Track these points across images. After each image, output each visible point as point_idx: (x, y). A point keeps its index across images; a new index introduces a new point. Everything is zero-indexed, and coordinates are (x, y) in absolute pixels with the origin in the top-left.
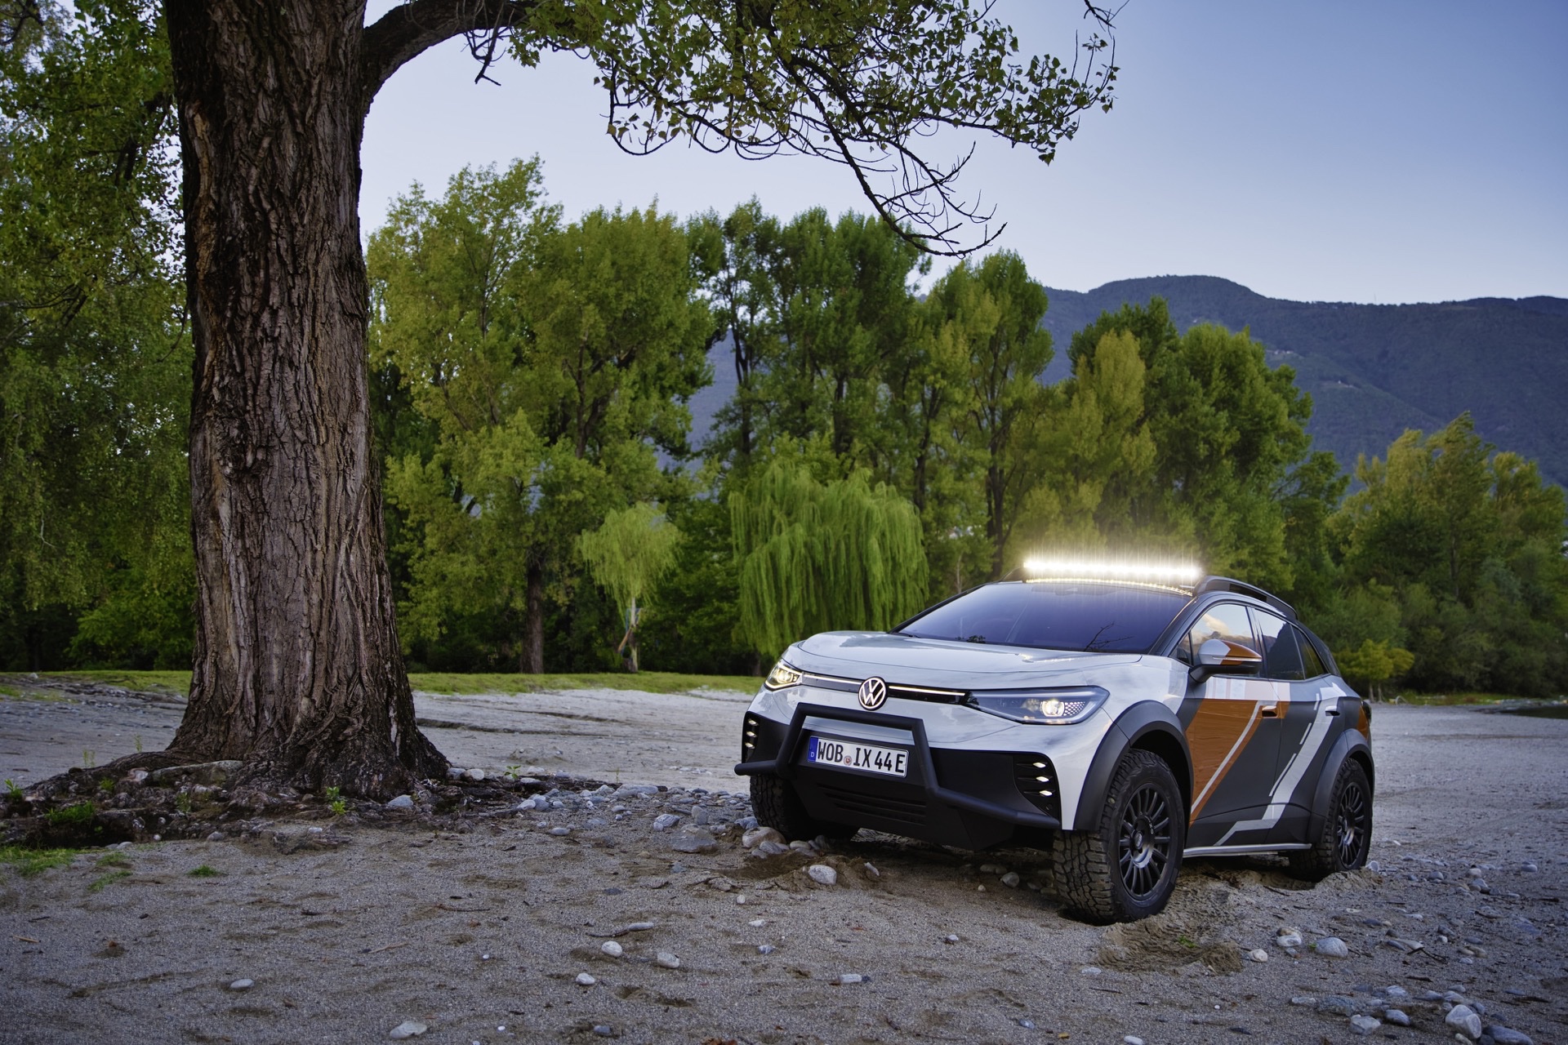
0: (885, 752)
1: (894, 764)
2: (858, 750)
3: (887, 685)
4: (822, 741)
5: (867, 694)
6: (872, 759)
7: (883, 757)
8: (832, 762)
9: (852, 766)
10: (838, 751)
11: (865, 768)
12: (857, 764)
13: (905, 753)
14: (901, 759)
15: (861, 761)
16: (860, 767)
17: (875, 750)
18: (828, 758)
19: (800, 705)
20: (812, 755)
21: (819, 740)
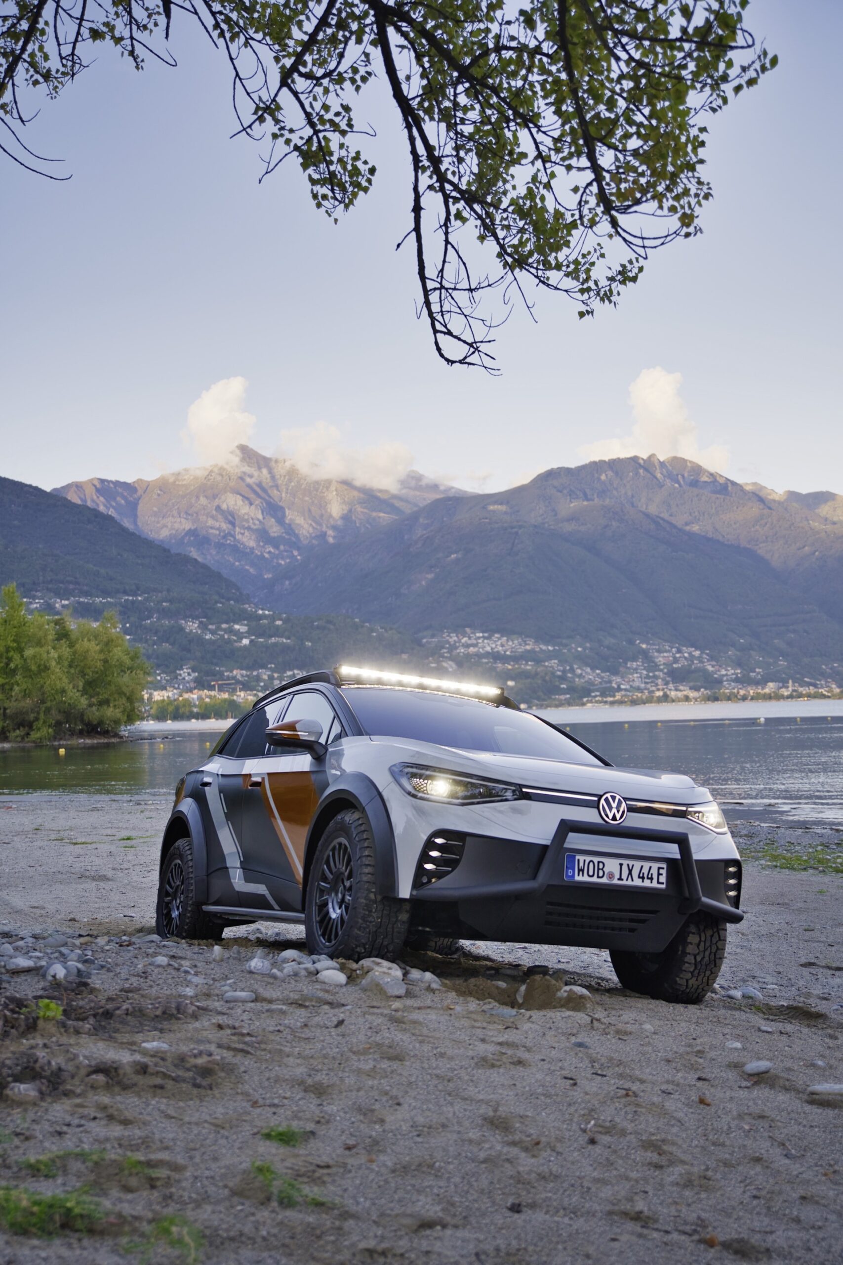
0: (646, 865)
1: (655, 877)
2: (621, 865)
4: (581, 858)
5: (611, 809)
6: (635, 873)
7: (645, 871)
8: (595, 879)
9: (616, 881)
10: (600, 867)
11: (629, 883)
12: (620, 879)
13: (664, 865)
14: (661, 871)
15: (624, 876)
16: (624, 882)
17: (637, 864)
18: (589, 875)
19: (563, 822)
20: (570, 872)
21: (577, 857)
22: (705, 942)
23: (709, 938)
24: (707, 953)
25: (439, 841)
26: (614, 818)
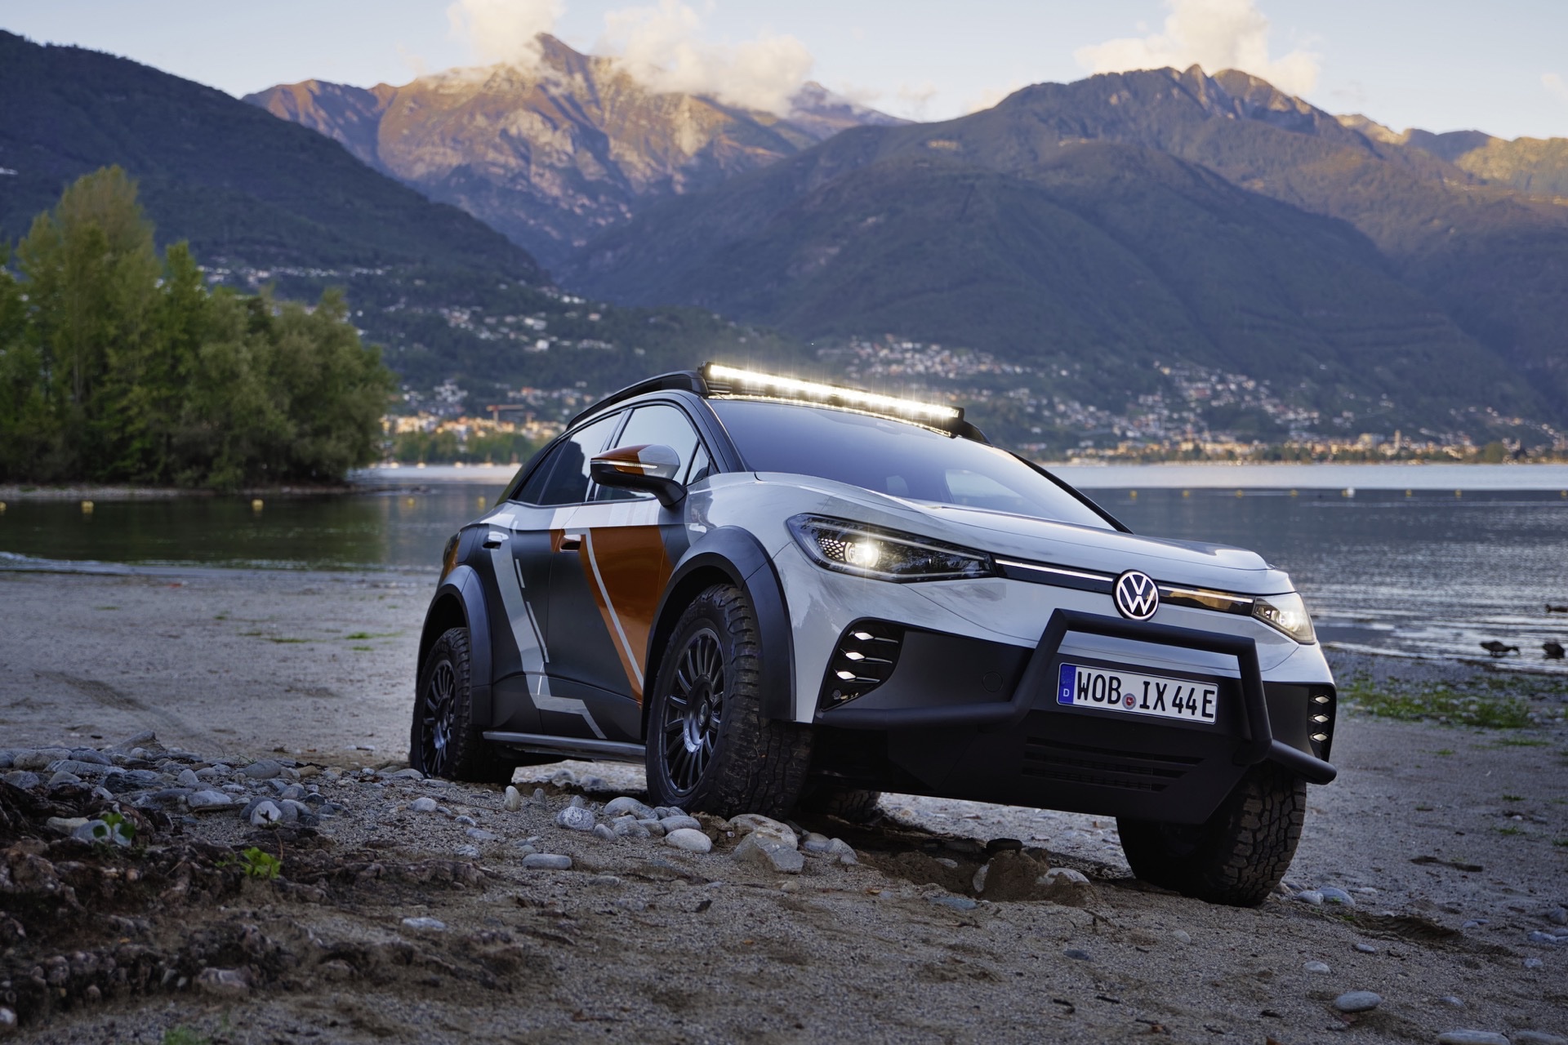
0: (1187, 687)
1: (1199, 705)
2: (1147, 684)
3: (1157, 582)
4: (1084, 671)
5: (1133, 598)
6: (1168, 698)
7: (1184, 695)
8: (1104, 705)
9: (1137, 709)
10: (1113, 687)
11: (1159, 712)
12: (1145, 706)
13: (1215, 689)
14: (1209, 697)
15: (1151, 702)
16: (1151, 711)
17: (1172, 685)
18: (1095, 698)
19: (1058, 613)
20: (1066, 693)
21: (1078, 669)
22: (1271, 812)
23: (1277, 806)
24: (1274, 828)
25: (862, 636)
26: (1138, 611)
